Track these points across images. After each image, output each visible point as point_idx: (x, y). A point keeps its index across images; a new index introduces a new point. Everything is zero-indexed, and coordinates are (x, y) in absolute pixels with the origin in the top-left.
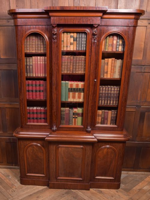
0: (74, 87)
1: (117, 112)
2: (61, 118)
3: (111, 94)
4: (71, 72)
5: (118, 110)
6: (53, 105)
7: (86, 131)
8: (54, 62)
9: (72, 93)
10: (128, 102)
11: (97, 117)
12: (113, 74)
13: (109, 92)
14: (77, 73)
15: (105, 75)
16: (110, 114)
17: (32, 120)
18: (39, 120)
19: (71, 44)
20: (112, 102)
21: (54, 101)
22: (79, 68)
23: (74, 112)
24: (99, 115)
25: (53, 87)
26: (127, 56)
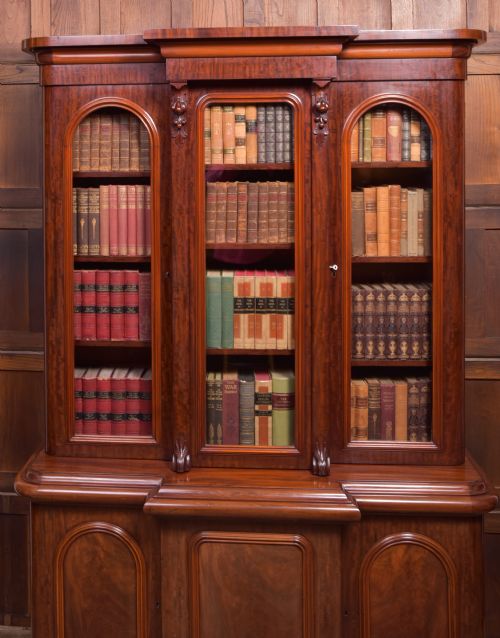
0: (256, 292)
1: (430, 385)
2: (209, 417)
3: (397, 315)
4: (241, 241)
5: (431, 379)
6: (177, 365)
7: (311, 469)
8: (177, 207)
9: (246, 315)
10: (470, 344)
11: (353, 410)
12: (399, 243)
13: (392, 308)
14: (262, 244)
15: (370, 245)
16: (403, 394)
17: (92, 424)
18: (122, 424)
19: (238, 142)
20: (404, 349)
21: (181, 350)
22: (269, 225)
23: (257, 391)
24: (357, 399)
25: (175, 295)
26: (444, 179)
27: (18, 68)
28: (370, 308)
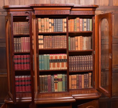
0: (54, 58)
3: (82, 62)
4: (51, 48)
9: (52, 63)
12: (82, 48)
13: (81, 60)
14: (55, 48)
15: (76, 48)
16: (83, 77)
19: (50, 28)
20: (83, 68)
22: (56, 44)
23: (55, 78)
24: (74, 79)
27: (2, 13)
28: (76, 61)
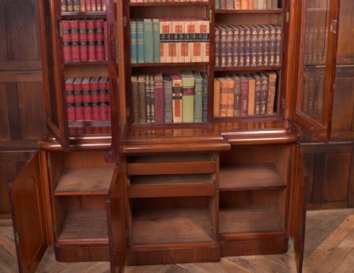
0: (173, 31)
2: (147, 101)
3: (251, 43)
9: (167, 44)
12: (253, 3)
13: (248, 38)
15: (237, 3)
16: (253, 85)
20: (254, 61)
23: (174, 86)
24: (228, 89)
28: (236, 39)
